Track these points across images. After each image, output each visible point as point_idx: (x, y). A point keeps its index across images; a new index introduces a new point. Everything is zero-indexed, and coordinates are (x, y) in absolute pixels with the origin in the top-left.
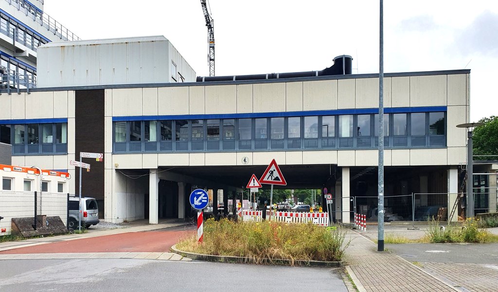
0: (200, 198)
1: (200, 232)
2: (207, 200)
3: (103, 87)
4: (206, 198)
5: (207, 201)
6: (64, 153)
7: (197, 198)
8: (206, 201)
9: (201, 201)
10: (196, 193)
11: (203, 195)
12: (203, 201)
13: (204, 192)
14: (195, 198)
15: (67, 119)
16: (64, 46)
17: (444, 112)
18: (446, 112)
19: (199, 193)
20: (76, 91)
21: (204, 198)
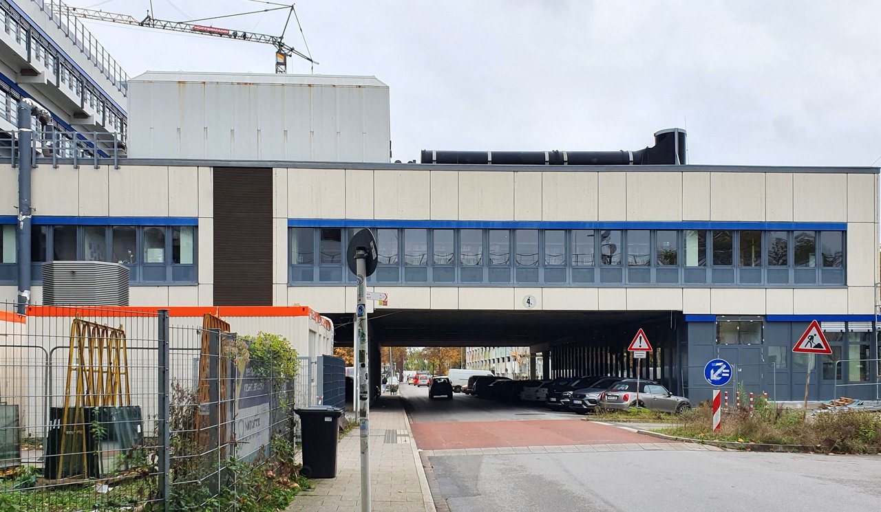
0: (719, 371)
1: (716, 419)
2: (730, 373)
3: (269, 165)
4: (728, 371)
5: (730, 375)
6: (190, 283)
7: (715, 371)
8: (728, 375)
9: (720, 375)
10: (713, 365)
11: (725, 366)
12: (723, 375)
13: (725, 363)
14: (712, 371)
15: (196, 220)
16: (184, 82)
17: (843, 231)
18: (844, 232)
19: (718, 364)
20: (214, 167)
21: (724, 371)
